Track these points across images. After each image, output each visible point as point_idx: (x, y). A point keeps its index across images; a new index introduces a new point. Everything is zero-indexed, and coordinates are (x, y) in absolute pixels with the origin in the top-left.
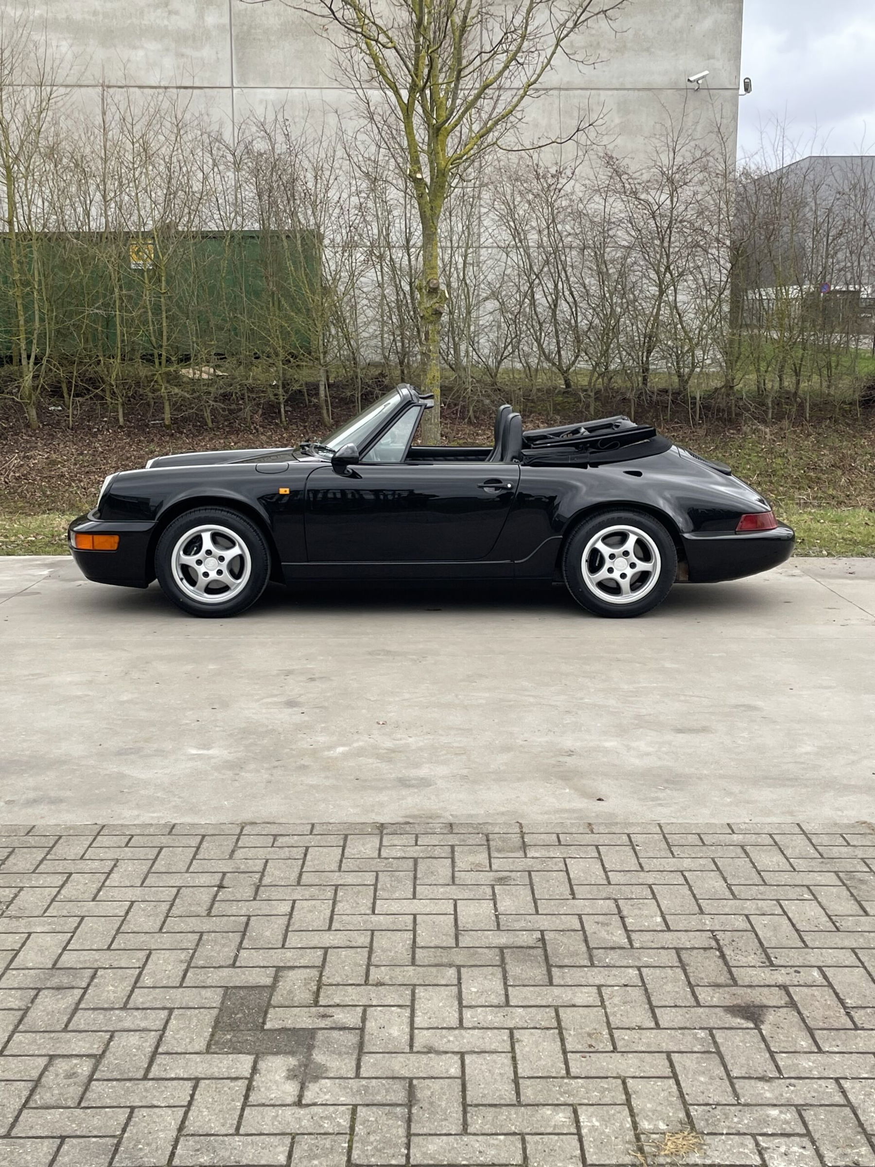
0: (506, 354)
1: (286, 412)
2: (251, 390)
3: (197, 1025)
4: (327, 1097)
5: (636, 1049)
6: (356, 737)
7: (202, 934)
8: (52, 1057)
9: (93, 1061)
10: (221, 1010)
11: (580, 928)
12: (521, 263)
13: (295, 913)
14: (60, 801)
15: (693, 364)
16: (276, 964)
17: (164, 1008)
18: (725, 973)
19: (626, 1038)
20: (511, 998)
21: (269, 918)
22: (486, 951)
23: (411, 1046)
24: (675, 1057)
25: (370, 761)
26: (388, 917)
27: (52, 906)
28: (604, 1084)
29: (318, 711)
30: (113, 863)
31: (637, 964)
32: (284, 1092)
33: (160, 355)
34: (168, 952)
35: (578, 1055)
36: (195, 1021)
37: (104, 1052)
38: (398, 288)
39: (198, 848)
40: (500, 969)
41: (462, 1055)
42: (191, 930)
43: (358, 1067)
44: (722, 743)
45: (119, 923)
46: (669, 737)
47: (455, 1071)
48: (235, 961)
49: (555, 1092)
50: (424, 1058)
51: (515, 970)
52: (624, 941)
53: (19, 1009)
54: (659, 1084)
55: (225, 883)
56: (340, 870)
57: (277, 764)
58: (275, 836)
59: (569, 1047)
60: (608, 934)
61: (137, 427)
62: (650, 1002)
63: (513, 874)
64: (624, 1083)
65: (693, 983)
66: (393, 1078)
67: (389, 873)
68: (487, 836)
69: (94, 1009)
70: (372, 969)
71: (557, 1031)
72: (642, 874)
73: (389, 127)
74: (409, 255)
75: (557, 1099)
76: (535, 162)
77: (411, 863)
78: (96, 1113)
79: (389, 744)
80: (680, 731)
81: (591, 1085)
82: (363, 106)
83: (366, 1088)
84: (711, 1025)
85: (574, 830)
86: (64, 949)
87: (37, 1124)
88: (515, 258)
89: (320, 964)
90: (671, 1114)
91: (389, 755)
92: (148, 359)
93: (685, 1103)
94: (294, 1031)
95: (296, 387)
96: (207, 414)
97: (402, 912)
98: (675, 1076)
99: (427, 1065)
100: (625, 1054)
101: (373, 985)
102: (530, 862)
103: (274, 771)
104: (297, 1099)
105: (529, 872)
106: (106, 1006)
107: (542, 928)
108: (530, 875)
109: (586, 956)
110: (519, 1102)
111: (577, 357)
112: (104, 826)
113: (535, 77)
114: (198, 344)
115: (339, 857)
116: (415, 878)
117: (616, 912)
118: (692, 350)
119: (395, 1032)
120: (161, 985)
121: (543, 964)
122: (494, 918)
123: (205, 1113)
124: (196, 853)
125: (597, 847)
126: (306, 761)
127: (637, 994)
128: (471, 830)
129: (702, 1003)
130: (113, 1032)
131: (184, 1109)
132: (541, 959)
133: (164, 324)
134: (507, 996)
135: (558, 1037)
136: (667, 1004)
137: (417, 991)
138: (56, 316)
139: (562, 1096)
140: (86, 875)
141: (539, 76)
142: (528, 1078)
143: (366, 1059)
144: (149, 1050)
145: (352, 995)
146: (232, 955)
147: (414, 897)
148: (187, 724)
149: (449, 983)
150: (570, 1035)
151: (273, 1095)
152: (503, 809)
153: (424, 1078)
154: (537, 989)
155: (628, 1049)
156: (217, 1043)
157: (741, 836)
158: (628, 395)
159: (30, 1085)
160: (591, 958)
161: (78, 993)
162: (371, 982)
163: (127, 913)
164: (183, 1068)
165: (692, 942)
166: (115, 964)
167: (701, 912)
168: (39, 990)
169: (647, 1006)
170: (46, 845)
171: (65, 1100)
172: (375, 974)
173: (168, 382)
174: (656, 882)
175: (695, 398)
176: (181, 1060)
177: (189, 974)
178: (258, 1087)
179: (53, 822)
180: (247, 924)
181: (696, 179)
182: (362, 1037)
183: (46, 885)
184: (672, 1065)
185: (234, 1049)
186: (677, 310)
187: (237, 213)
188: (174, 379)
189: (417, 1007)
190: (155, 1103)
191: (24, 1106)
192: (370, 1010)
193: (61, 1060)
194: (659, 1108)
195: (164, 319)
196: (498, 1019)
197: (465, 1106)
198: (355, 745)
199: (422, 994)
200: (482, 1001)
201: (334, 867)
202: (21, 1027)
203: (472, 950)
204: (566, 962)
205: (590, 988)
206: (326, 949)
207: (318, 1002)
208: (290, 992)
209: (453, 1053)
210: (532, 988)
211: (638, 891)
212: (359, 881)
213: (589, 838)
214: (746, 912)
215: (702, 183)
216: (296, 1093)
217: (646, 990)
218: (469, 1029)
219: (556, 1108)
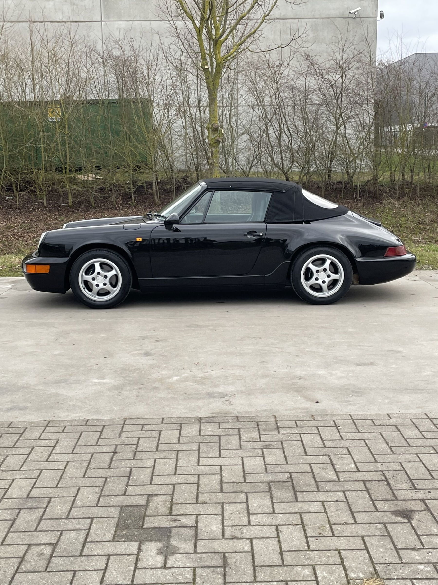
0: (254, 163)
1: (135, 197)
2: (115, 186)
3: (107, 527)
4: (180, 563)
5: (345, 535)
6: (183, 371)
7: (106, 478)
8: (30, 545)
9: (52, 546)
10: (119, 518)
11: (310, 471)
12: (261, 114)
13: (156, 466)
14: (25, 408)
15: (355, 167)
16: (147, 493)
17: (88, 518)
18: (390, 493)
19: (339, 529)
20: (275, 509)
21: (142, 469)
22: (260, 484)
23: (223, 536)
24: (366, 539)
25: (192, 384)
26: (206, 467)
27: (24, 465)
28: (329, 553)
29: (161, 357)
30: (56, 441)
31: (342, 489)
32: (156, 561)
33: (66, 168)
34: (89, 488)
35: (314, 538)
36: (106, 524)
37: (58, 542)
38: (194, 129)
39: (102, 432)
40: (269, 494)
41: (251, 540)
42: (101, 476)
43: (195, 547)
44: (382, 371)
45: (61, 473)
46: (353, 368)
47: (247, 548)
48: (125, 492)
49: (303, 558)
50: (231, 542)
51: (277, 494)
52: (335, 477)
53: (10, 520)
54: (358, 553)
55: (117, 451)
56: (179, 442)
57: (141, 386)
58: (143, 425)
59: (308, 535)
60: (326, 474)
61: (54, 207)
62: (351, 510)
63: (273, 443)
64: (339, 553)
65: (374, 499)
66: (215, 553)
67: (206, 444)
68: (257, 423)
69: (51, 519)
70: (200, 495)
71: (301, 526)
72: (342, 441)
73: (187, 41)
74: (200, 111)
75: (304, 562)
76: (267, 59)
77: (217, 438)
78: (55, 574)
79: (201, 375)
80: (358, 365)
81: (321, 555)
82: (173, 30)
83: (200, 558)
84: (385, 521)
85: (304, 419)
86: (33, 487)
87: (24, 581)
88: (257, 112)
89: (171, 493)
90: (366, 569)
91: (202, 381)
92: (59, 170)
93: (373, 563)
94: (159, 528)
95: (140, 184)
96: (92, 199)
97: (214, 464)
98: (367, 549)
99: (232, 545)
100: (339, 538)
101: (200, 503)
102: (281, 436)
103: (140, 390)
104: (163, 565)
105: (281, 442)
106: (57, 517)
107: (290, 471)
108: (282, 443)
109: (315, 486)
110: (283, 564)
111: (292, 164)
112: (49, 422)
113: (268, 12)
114: (86, 162)
115: (178, 435)
116: (220, 446)
117: (329, 461)
118: (354, 160)
119: (214, 528)
120: (86, 506)
121: (292, 491)
122: (264, 466)
123: (114, 573)
124: (100, 435)
125: (317, 427)
126: (157, 385)
127: (343, 505)
128: (248, 420)
129: (379, 509)
130: (62, 531)
131: (103, 571)
132: (290, 488)
133: (68, 151)
134: (273, 507)
135: (302, 529)
136: (360, 510)
137: (224, 506)
138: (9, 148)
139: (306, 560)
140: (42, 448)
141: (270, 11)
142: (287, 551)
143: (199, 543)
144: (82, 540)
145: (190, 509)
146: (124, 489)
147: (220, 456)
148: (91, 366)
149: (242, 501)
150: (309, 528)
151: (151, 563)
152: (265, 408)
153: (231, 552)
154: (289, 504)
155: (340, 535)
156: (118, 536)
157: (395, 421)
158: (320, 185)
159: (19, 560)
160: (317, 487)
161: (42, 511)
162: (199, 502)
163: (65, 468)
164: (101, 549)
165: (372, 477)
166: (60, 495)
167: (376, 461)
168: (20, 509)
169: (349, 512)
170: (19, 432)
171: (38, 568)
172: (201, 498)
173: (70, 182)
174: (350, 446)
175: (357, 186)
176: (100, 546)
177: (101, 500)
178: (142, 559)
179: (22, 419)
180: (131, 472)
181: (355, 67)
182: (196, 531)
183: (21, 453)
184: (365, 543)
185: (128, 539)
186: (346, 138)
187: (105, 90)
188: (73, 181)
189: (225, 514)
190: (87, 568)
191: (16, 571)
192: (200, 517)
193: (34, 546)
194: (359, 566)
195: (68, 148)
196: (269, 520)
197: (254, 567)
198: (183, 375)
199: (228, 508)
200: (260, 511)
201: (176, 441)
202: (12, 529)
203: (253, 484)
204: (304, 489)
205: (318, 503)
206: (174, 485)
207: (171, 513)
208: (156, 508)
209: (246, 538)
210: (286, 504)
211: (340, 451)
212: (190, 448)
213: (312, 423)
214: (400, 461)
215: (358, 68)
216: (163, 562)
217: (348, 503)
218: (254, 526)
219: (304, 567)
